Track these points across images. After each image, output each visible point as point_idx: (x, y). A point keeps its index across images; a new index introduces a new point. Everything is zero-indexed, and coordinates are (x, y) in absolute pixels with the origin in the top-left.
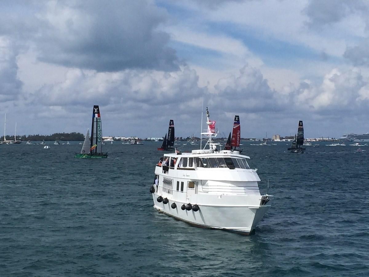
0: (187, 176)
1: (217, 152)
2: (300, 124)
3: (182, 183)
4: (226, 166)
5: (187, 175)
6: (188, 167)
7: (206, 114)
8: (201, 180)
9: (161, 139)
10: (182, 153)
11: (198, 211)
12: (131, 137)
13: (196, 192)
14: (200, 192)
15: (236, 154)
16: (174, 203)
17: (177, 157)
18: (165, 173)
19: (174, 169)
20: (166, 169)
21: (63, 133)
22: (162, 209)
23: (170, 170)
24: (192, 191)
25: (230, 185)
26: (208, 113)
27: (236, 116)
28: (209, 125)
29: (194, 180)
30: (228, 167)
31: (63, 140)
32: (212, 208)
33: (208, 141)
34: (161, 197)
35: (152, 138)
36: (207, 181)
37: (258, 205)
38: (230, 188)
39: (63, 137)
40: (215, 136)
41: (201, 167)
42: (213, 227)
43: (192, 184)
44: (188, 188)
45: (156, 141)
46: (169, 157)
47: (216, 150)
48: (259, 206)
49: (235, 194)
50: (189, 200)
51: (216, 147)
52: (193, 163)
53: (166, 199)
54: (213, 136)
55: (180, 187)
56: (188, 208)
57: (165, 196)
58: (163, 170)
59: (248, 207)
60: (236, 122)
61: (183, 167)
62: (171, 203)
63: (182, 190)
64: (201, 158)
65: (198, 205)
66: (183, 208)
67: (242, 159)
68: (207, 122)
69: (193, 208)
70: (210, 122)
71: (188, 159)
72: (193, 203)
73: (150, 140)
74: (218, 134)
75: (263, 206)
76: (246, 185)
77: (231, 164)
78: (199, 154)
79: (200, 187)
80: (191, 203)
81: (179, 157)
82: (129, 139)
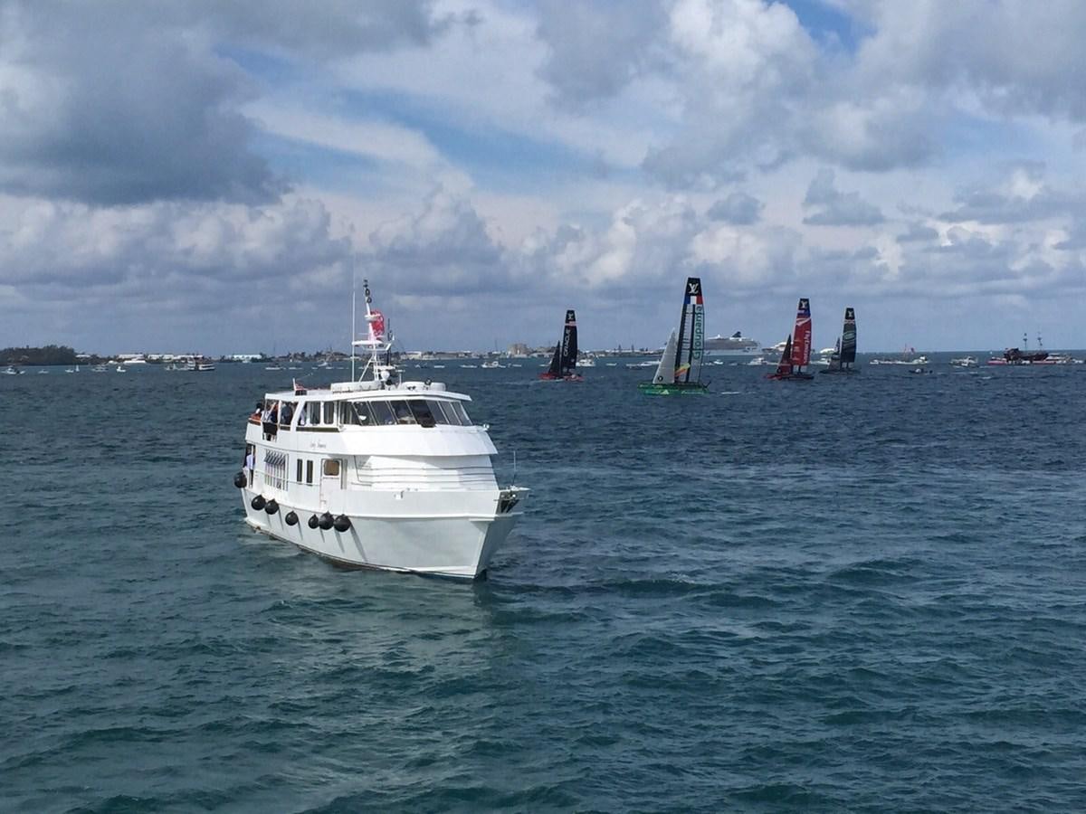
0: (321, 446)
1: (393, 386)
2: (847, 314)
3: (310, 464)
4: (414, 419)
5: (321, 443)
6: (322, 425)
7: (364, 295)
8: (355, 456)
9: (256, 359)
10: (308, 392)
11: (349, 530)
12: (188, 354)
13: (343, 485)
14: (352, 483)
15: (438, 389)
16: (292, 514)
17: (296, 400)
18: (269, 439)
19: (288, 429)
20: (270, 430)
21: (25, 347)
22: (264, 525)
23: (279, 432)
24: (333, 482)
25: (423, 465)
26: (368, 293)
27: (801, 300)
28: (371, 322)
29: (338, 455)
30: (418, 423)
31: (26, 363)
32: (382, 523)
33: (370, 361)
34: (260, 497)
35: (235, 356)
36: (368, 456)
37: (491, 514)
38: (425, 473)
39: (26, 357)
40: (387, 349)
41: (353, 423)
42: (385, 568)
43: (334, 466)
44: (324, 475)
45: (246, 362)
46: (278, 402)
47: (389, 382)
48: (494, 515)
49: (435, 489)
50: (328, 503)
51: (388, 374)
52: (335, 415)
53: (273, 501)
54: (381, 349)
55: (305, 472)
56: (324, 522)
57: (270, 494)
58: (265, 431)
59: (467, 518)
60: (803, 312)
61: (311, 426)
62: (284, 512)
63: (309, 479)
64: (353, 401)
65: (347, 517)
66: (314, 523)
67: (452, 403)
68: (367, 314)
69: (335, 523)
70: (373, 316)
71: (322, 404)
72: (336, 512)
73: (230, 361)
74: (393, 342)
75: (504, 515)
76: (463, 464)
77: (425, 414)
78: (349, 391)
79: (351, 473)
80: (331, 513)
81: (302, 400)
82: (183, 359)
